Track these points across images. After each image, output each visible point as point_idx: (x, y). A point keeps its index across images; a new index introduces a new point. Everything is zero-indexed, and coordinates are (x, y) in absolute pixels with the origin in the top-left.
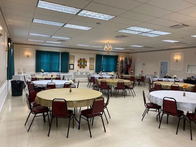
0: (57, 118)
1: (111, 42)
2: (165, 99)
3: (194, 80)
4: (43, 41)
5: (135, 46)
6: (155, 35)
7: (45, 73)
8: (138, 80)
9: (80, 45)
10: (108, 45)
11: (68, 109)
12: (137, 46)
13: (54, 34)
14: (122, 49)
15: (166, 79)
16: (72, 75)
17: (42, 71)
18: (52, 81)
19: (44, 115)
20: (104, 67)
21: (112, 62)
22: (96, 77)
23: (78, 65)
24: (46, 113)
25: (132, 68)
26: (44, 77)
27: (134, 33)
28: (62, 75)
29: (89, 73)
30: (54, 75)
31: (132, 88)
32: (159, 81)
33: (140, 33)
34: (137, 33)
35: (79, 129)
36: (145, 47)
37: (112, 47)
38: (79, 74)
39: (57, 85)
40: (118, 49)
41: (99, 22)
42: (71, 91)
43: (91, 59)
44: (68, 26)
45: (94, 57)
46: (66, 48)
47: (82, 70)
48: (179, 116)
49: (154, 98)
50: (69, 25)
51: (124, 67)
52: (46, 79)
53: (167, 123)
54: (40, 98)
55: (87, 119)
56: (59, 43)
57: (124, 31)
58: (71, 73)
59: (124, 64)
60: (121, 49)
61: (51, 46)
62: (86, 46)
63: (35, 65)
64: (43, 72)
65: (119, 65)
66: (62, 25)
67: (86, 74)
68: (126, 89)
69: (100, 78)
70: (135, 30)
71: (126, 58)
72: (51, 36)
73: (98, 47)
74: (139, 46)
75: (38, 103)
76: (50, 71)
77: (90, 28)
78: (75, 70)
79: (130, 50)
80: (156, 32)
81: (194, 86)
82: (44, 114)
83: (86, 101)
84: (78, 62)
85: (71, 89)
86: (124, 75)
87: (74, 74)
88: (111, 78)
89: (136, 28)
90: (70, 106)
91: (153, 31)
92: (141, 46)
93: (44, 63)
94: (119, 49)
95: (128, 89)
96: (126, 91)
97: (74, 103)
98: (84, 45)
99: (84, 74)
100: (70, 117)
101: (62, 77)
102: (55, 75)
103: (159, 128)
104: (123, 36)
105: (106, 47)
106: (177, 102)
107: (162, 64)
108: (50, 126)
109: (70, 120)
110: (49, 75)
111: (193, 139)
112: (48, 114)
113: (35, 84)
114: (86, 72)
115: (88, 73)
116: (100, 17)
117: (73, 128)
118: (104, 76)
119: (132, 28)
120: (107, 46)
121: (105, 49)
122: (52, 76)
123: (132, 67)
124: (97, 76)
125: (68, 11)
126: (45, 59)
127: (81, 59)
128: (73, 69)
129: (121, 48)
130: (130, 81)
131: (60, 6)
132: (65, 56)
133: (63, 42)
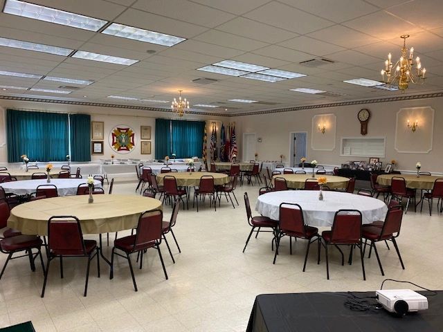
0: (61, 257)
1: (186, 91)
2: (283, 206)
3: (354, 168)
4: (24, 89)
5: (239, 100)
6: (275, 78)
7: (34, 163)
8: (247, 173)
9: (116, 97)
10: (180, 98)
11: (84, 239)
12: (243, 101)
13: (49, 74)
14: (214, 106)
15: (300, 169)
16: (98, 167)
17: (25, 158)
18: (49, 182)
19: (30, 255)
20: (174, 146)
21: (192, 136)
22: (156, 171)
23: (114, 144)
24: (35, 250)
25: (235, 148)
26: (30, 173)
27: (231, 73)
28: (74, 166)
29: (139, 160)
30: (55, 169)
31: (231, 191)
32: (285, 173)
33: (244, 73)
34: (237, 74)
35: (111, 277)
36: (259, 103)
37: (188, 103)
38: (116, 163)
39: (62, 189)
40: (203, 106)
41: (152, 50)
42: (91, 201)
43: (144, 129)
44: (81, 55)
45: (152, 124)
46: (83, 104)
47: (123, 154)
48: (309, 238)
49: (265, 206)
50: (85, 54)
51: (219, 146)
52: (34, 177)
53: (291, 254)
54: (18, 218)
55: (126, 256)
56: (64, 92)
57: (210, 69)
58: (96, 161)
59: (219, 140)
60: (210, 106)
61: (46, 101)
62: (129, 98)
63: (6, 146)
64: (27, 162)
65: (209, 143)
66: (68, 52)
67: (133, 163)
68: (219, 193)
69: (163, 172)
70: (232, 68)
71: (223, 128)
72: (44, 77)
73: (160, 101)
74: (247, 101)
75: (16, 231)
76: (45, 159)
77: (134, 62)
78: (107, 155)
79: (231, 108)
80: (275, 73)
81: (348, 180)
82: (30, 252)
83: (123, 219)
84: (113, 135)
85: (91, 197)
86: (219, 164)
87: (105, 163)
88: (188, 170)
89: (235, 64)
90: (90, 230)
91: (270, 71)
92: (251, 102)
93: (28, 139)
94: (207, 106)
95: (223, 193)
96: (219, 196)
97: (97, 223)
98: (124, 98)
99: (129, 163)
100: (89, 253)
101: (73, 172)
102: (56, 167)
103: (274, 263)
104: (210, 79)
105: (175, 102)
106: (305, 211)
107: (295, 139)
108: (46, 274)
109: (90, 260)
110: (42, 167)
111: (330, 278)
112: (40, 252)
113: (8, 190)
114: (132, 160)
115: (139, 162)
116: (153, 39)
117: (99, 277)
118: (172, 167)
119: (225, 64)
120: (178, 101)
121: (172, 107)
122: (48, 170)
123: (235, 146)
124: (157, 167)
125: (80, 24)
126: (31, 132)
127: (119, 129)
128: (102, 152)
129: (211, 104)
130: (227, 175)
131: (60, 13)
132: (82, 123)
133: (73, 90)
